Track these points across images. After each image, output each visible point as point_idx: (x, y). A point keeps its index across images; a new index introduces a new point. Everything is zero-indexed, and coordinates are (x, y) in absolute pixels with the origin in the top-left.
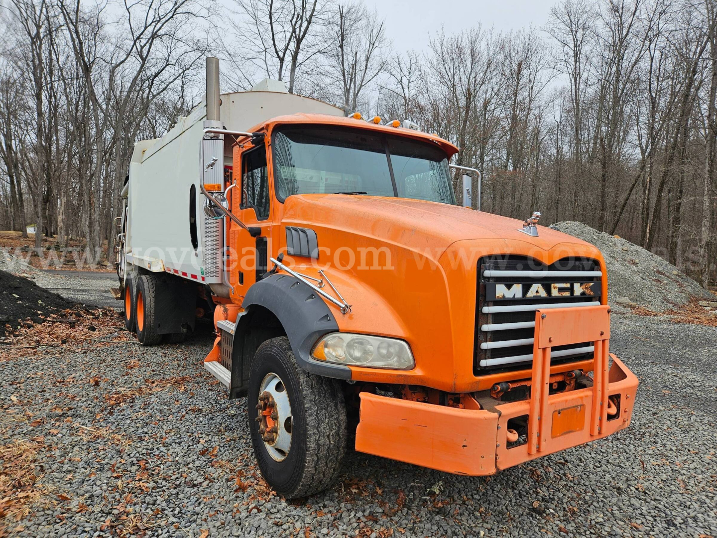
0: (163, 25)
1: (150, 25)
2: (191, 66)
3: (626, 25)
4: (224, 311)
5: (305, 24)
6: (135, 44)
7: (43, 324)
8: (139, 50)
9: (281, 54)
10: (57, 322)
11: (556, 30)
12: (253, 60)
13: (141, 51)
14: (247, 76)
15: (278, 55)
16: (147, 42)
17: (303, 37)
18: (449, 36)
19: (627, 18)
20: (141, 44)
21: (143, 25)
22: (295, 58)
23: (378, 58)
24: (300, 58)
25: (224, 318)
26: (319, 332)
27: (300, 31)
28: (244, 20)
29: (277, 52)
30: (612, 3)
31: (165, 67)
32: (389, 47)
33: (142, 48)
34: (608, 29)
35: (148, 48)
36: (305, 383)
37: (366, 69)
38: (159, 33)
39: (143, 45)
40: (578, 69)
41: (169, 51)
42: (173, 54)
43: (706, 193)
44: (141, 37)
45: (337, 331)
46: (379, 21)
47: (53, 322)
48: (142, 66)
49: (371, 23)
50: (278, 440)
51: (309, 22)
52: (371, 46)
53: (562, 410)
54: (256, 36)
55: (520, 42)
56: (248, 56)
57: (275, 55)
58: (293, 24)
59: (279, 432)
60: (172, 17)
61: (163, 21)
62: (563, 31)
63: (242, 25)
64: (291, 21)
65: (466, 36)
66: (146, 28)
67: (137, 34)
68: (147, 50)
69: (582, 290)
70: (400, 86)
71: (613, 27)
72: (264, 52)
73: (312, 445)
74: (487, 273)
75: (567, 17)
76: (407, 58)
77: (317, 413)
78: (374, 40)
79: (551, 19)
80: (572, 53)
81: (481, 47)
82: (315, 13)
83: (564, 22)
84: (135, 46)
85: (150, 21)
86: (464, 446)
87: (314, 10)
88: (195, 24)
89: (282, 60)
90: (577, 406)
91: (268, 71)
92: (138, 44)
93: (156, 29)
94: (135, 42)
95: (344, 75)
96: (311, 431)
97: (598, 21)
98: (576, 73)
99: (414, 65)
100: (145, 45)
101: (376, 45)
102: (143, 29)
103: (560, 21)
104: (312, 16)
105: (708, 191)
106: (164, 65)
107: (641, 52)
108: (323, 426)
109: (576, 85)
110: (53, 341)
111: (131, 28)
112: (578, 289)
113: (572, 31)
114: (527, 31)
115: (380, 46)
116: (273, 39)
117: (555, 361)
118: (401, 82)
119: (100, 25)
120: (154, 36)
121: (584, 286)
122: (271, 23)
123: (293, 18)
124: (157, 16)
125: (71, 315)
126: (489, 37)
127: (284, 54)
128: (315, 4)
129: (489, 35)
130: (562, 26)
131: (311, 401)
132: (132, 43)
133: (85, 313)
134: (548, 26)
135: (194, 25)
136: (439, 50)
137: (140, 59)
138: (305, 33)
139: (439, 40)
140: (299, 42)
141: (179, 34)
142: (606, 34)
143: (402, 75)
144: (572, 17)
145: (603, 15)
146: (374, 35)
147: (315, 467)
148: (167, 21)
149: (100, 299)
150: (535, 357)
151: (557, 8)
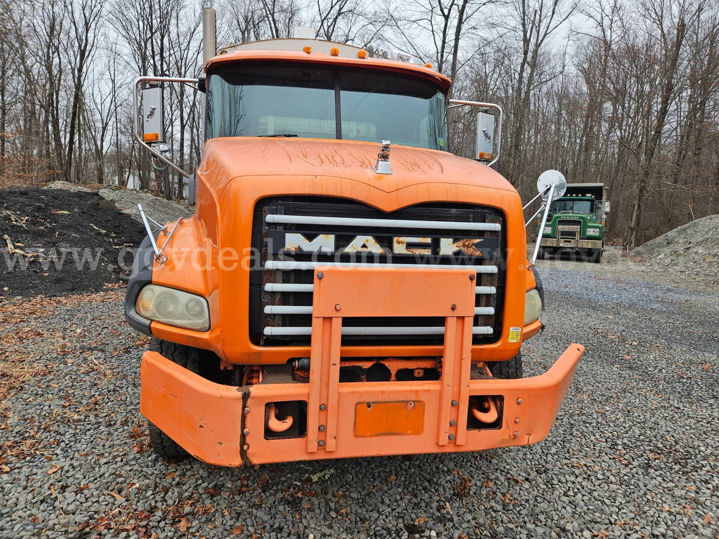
1: (336, 4)
2: (372, 39)
6: (322, 24)
8: (326, 30)
9: (446, 12)
12: (419, 22)
15: (443, 13)
20: (328, 24)
21: (329, 6)
22: (461, 12)
29: (442, 10)
33: (329, 27)
37: (553, 14)
42: (352, 29)
44: (328, 17)
45: (151, 283)
53: (374, 403)
57: (441, 13)
66: (332, 7)
67: (324, 15)
69: (457, 249)
70: (599, 28)
72: (431, 12)
74: (270, 218)
86: (201, 426)
89: (447, 18)
90: (407, 402)
92: (325, 24)
94: (323, 21)
95: (524, 25)
111: (319, 9)
112: (447, 247)
117: (347, 340)
118: (601, 24)
121: (460, 243)
127: (450, 10)
143: (604, 15)
150: (314, 331)
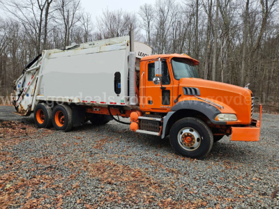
11: (142, 14)
17: (51, 1)
18: (110, 11)
26: (216, 114)
36: (206, 128)
45: (221, 113)
50: (195, 145)
56: (24, 6)
59: (195, 142)
62: (144, 15)
65: (116, 12)
72: (31, 6)
75: (145, 10)
78: (76, 7)
80: (147, 23)
81: (122, 17)
83: (144, 12)
89: (42, 10)
91: (34, 14)
98: (148, 30)
113: (147, 15)
114: (133, 13)
131: (209, 132)
134: (139, 12)
139: (107, 12)
144: (147, 11)
151: (142, 6)
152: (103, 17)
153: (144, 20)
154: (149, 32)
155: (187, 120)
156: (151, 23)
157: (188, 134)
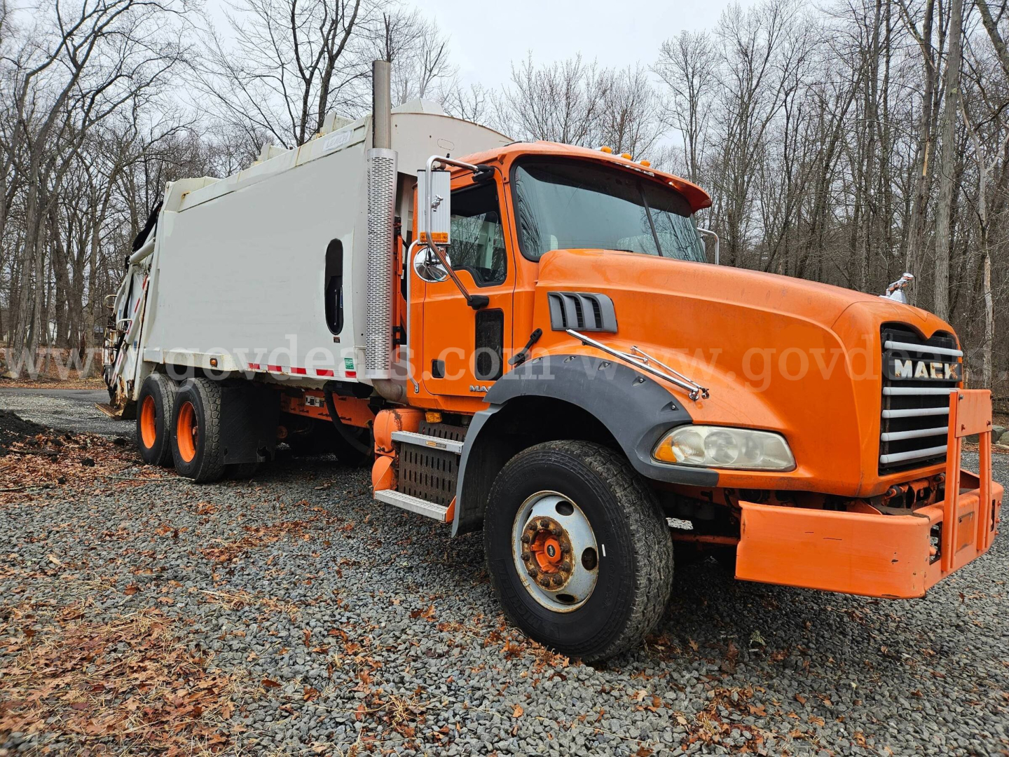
0: (112, 18)
1: (90, 16)
2: (151, 81)
3: (757, 74)
4: (396, 419)
5: (341, 35)
6: (64, 42)
7: (8, 456)
8: (71, 52)
9: (307, 75)
10: (28, 454)
11: (669, 73)
12: (264, 79)
13: (75, 54)
14: (258, 100)
15: (303, 74)
16: (85, 41)
17: (339, 52)
18: (537, 67)
19: (757, 65)
20: (74, 43)
21: (80, 15)
22: (326, 81)
23: (436, 90)
24: (334, 81)
25: (397, 428)
26: (664, 424)
27: (333, 43)
28: (251, 21)
29: (301, 70)
30: (740, 45)
31: (115, 79)
32: (452, 78)
33: (76, 49)
34: (735, 77)
35: (87, 48)
36: (624, 498)
38: (105, 30)
39: (77, 45)
40: (694, 125)
41: (122, 55)
42: (128, 61)
43: (863, 285)
44: (75, 32)
45: (690, 422)
46: (440, 39)
47: (23, 454)
48: (76, 76)
49: (428, 42)
50: (571, 581)
51: (348, 32)
52: (428, 74)
53: (962, 517)
54: (268, 44)
55: (625, 84)
56: (257, 73)
57: (298, 73)
58: (325, 33)
59: (574, 570)
60: (127, 8)
61: (112, 11)
62: (676, 75)
63: (247, 27)
64: (321, 29)
65: (560, 70)
66: (83, 19)
67: (67, 28)
68: (85, 52)
71: (741, 74)
72: (280, 70)
73: (643, 581)
74: (889, 344)
75: (681, 57)
76: (471, 95)
77: (646, 538)
78: (432, 66)
79: (662, 58)
80: (687, 105)
81: (581, 86)
82: (356, 21)
83: (677, 63)
84: (64, 45)
85: (89, 10)
86: (894, 561)
87: (355, 16)
88: (163, 20)
89: (308, 82)
91: (286, 96)
92: (68, 42)
93: (100, 24)
94: (65, 39)
96: (642, 561)
97: (721, 66)
98: (691, 130)
99: (480, 104)
100: (81, 45)
101: (435, 72)
102: (78, 21)
103: (673, 62)
104: (352, 23)
105: (866, 283)
106: (113, 76)
107: (773, 108)
108: (654, 554)
109: (691, 146)
110: (41, 480)
111: (59, 19)
113: (687, 76)
114: (633, 72)
115: (439, 75)
116: (296, 51)
119: (8, 9)
120: (97, 33)
122: (294, 29)
123: (323, 25)
124: (101, 4)
125: (46, 443)
126: (590, 74)
127: (312, 74)
128: (356, 9)
129: (591, 71)
130: (676, 68)
131: (637, 521)
132: (61, 40)
133: (65, 440)
134: (659, 66)
135: (161, 22)
136: (525, 86)
137: (71, 65)
138: (342, 47)
139: (526, 73)
140: (332, 59)
141: (138, 33)
142: (731, 81)
144: (689, 58)
145: (728, 58)
146: (432, 58)
147: (643, 612)
148: (120, 12)
149: (58, 423)
150: (951, 449)
151: (670, 43)
152: (515, 91)
153: (679, 92)
154: (692, 137)
155: (547, 452)
156: (702, 100)
157: (546, 522)
